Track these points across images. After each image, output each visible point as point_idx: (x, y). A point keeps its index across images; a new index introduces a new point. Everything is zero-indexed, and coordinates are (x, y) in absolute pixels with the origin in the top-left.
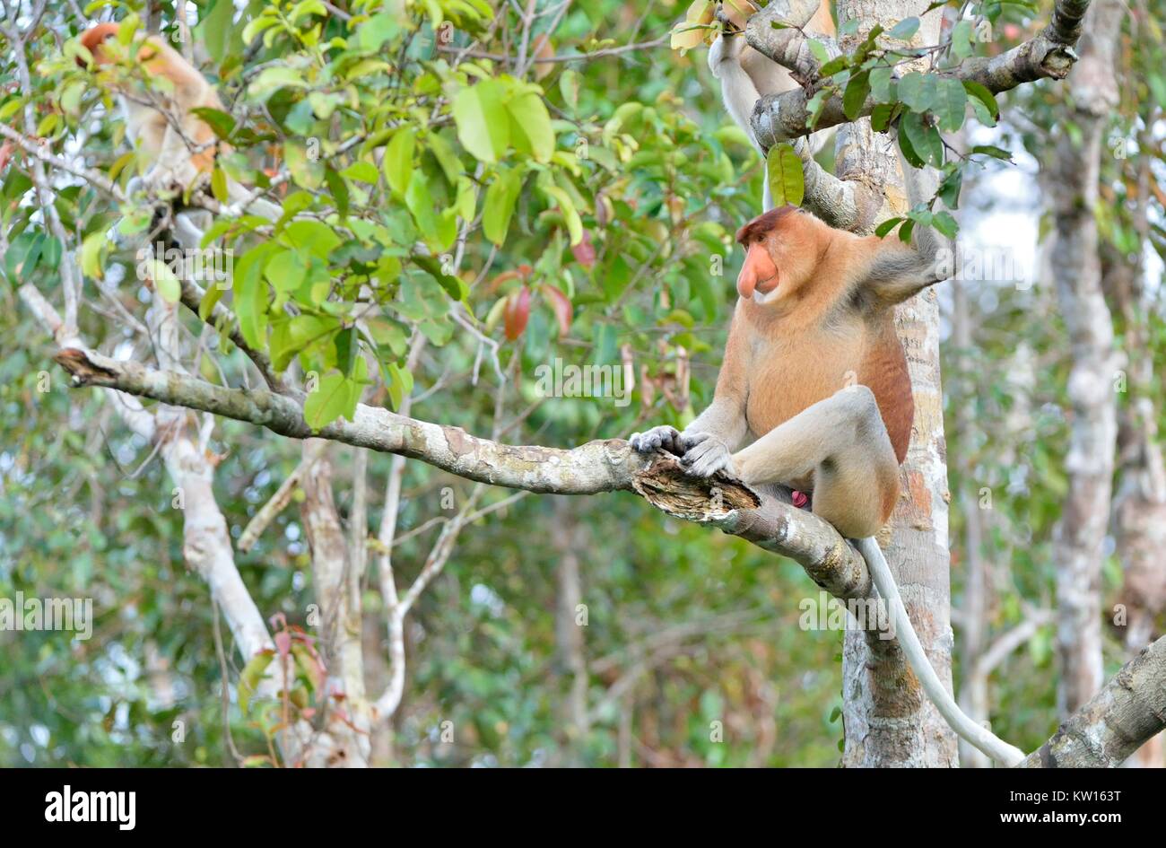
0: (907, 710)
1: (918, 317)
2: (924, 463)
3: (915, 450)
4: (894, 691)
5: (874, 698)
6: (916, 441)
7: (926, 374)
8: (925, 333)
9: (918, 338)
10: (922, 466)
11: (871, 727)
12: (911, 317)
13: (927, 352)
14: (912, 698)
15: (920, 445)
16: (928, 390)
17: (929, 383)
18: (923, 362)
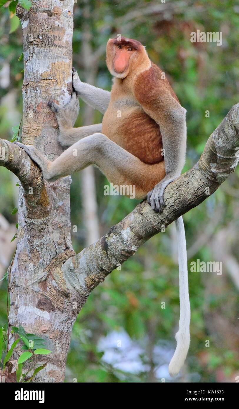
0: (42, 215)
1: (60, 25)
2: (59, 96)
3: (55, 90)
4: (36, 207)
5: (27, 209)
6: (56, 85)
7: (64, 53)
8: (64, 33)
9: (60, 35)
10: (58, 98)
11: (26, 222)
12: (57, 25)
13: (65, 42)
14: (45, 210)
15: (58, 87)
16: (64, 60)
17: (65, 57)
18: (62, 47)
